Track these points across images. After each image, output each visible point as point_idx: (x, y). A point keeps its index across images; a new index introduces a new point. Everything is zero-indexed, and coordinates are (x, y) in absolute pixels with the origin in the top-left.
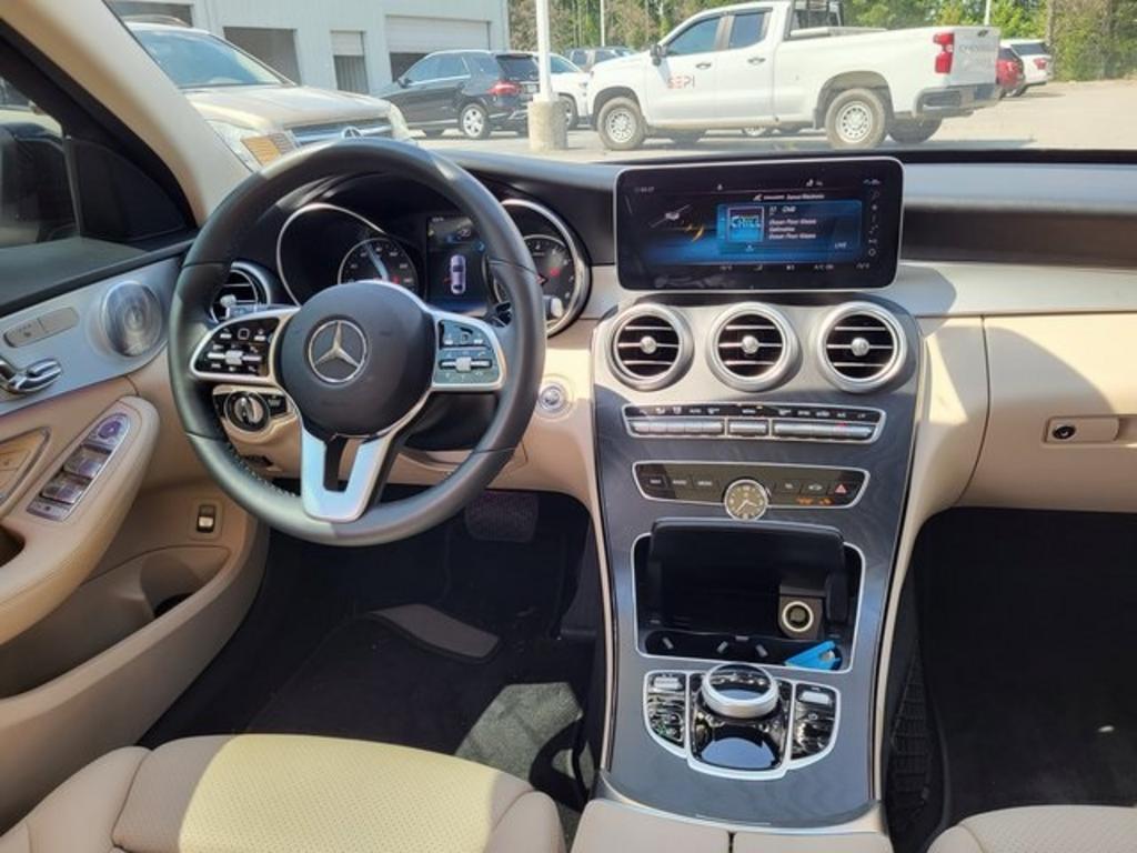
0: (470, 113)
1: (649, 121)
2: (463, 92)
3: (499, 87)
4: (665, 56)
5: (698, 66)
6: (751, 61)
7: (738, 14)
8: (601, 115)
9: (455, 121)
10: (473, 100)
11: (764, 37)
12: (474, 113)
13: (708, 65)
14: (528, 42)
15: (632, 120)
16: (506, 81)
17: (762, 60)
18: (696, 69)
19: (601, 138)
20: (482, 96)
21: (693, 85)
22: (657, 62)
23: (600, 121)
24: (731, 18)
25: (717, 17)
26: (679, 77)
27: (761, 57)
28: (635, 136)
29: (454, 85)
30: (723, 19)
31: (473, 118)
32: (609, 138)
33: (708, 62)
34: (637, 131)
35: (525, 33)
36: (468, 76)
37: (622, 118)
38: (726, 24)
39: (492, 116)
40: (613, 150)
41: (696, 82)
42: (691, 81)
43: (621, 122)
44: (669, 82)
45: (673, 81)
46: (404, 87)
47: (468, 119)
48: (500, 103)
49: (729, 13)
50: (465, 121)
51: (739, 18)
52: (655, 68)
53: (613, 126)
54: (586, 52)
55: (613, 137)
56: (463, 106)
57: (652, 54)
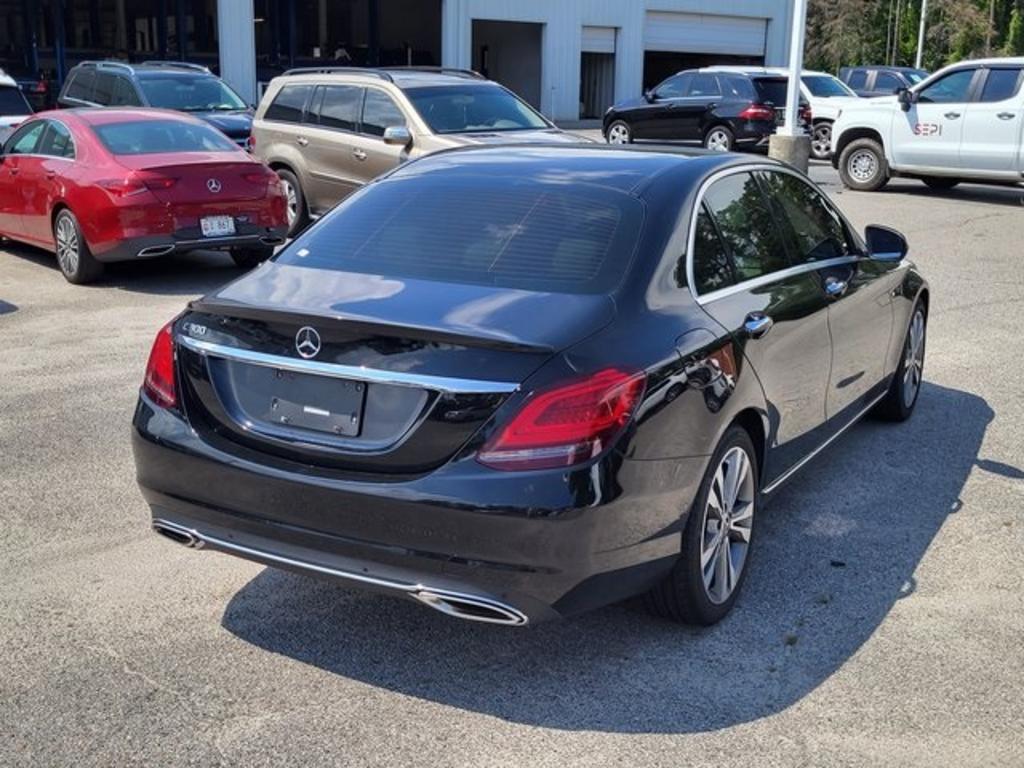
0: (716, 135)
1: (892, 164)
2: (713, 112)
3: (751, 111)
4: (915, 102)
5: (947, 116)
6: (1000, 116)
7: (993, 68)
8: (843, 154)
9: (700, 142)
10: (722, 122)
11: (1016, 93)
12: (721, 136)
13: (957, 116)
14: (820, 37)
15: (875, 162)
16: (759, 105)
17: (1011, 116)
18: (945, 119)
19: (841, 176)
20: (731, 118)
21: (940, 133)
22: (907, 108)
23: (841, 160)
24: (987, 71)
25: (973, 69)
26: (925, 125)
27: (1011, 113)
28: (876, 177)
29: (705, 105)
30: (978, 72)
31: (718, 140)
32: (849, 177)
33: (957, 112)
34: (879, 172)
35: (818, 27)
36: (720, 97)
37: (865, 159)
38: (980, 77)
39: (739, 141)
40: (852, 189)
41: (943, 131)
42: (938, 129)
43: (864, 163)
44: (916, 129)
45: (920, 128)
46: (651, 102)
47: (714, 141)
48: (749, 128)
49: (986, 67)
50: (710, 143)
51: (994, 72)
52: (903, 113)
53: (854, 166)
54: (869, 72)
55: (854, 177)
56: (710, 128)
57: (900, 101)
